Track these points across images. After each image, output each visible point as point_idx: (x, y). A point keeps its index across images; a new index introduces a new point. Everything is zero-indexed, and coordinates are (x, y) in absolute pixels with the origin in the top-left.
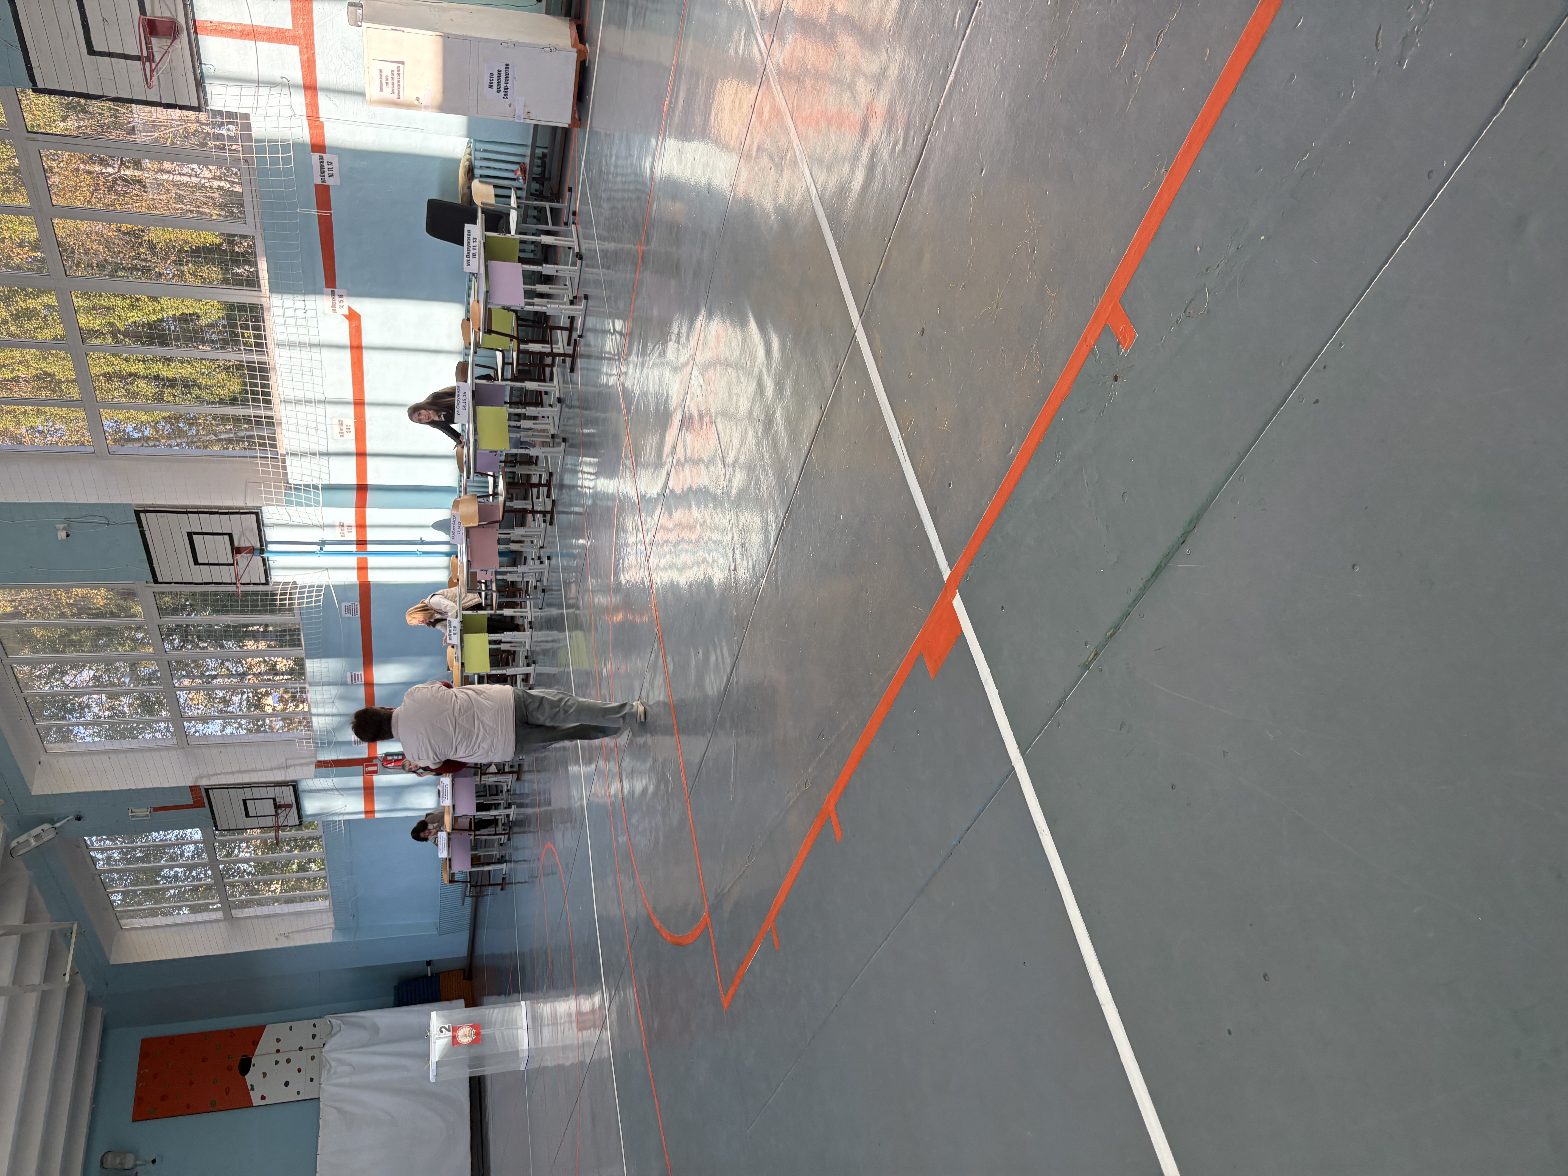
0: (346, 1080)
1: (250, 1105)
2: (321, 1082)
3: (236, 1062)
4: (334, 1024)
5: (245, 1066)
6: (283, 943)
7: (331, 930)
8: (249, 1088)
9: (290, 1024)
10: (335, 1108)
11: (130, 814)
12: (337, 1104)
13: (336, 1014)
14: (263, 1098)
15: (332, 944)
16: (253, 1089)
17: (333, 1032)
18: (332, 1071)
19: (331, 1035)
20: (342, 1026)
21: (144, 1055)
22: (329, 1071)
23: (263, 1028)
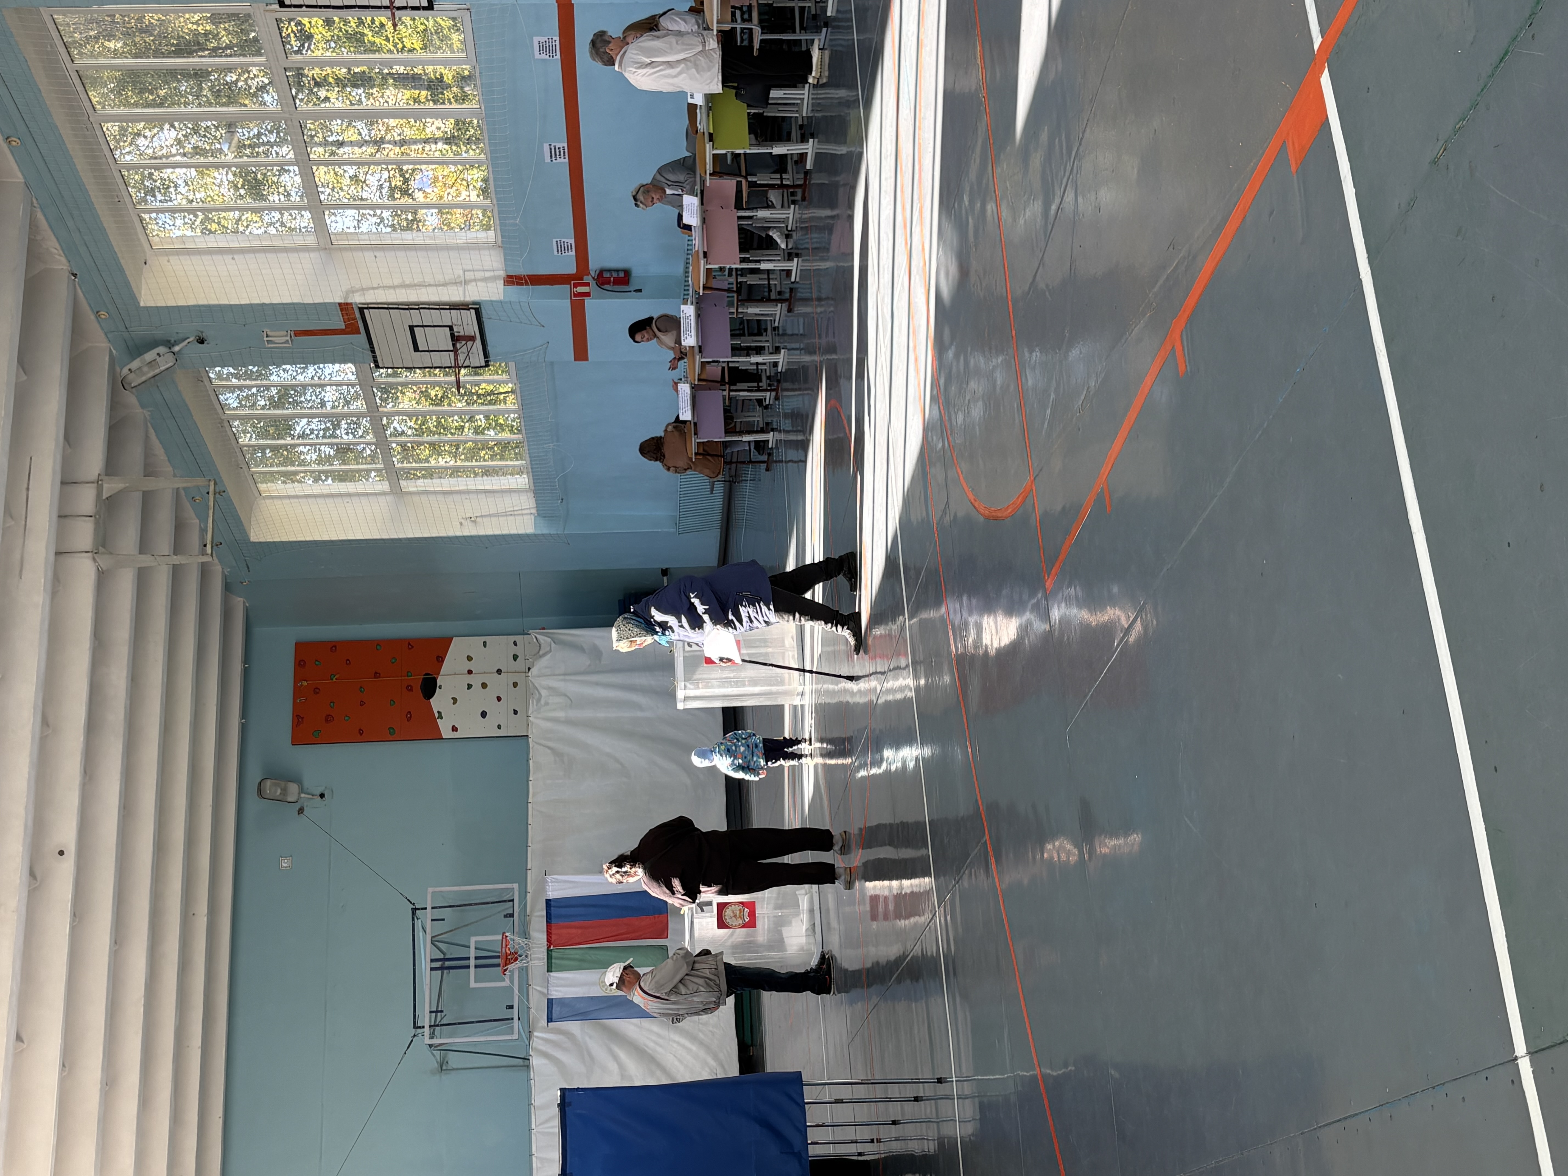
0: (561, 714)
1: (437, 736)
2: (529, 714)
3: (417, 681)
4: (542, 642)
5: (429, 687)
6: (469, 530)
7: (533, 517)
8: (437, 715)
9: (484, 639)
10: (549, 748)
11: (265, 339)
12: (550, 744)
13: (544, 629)
14: (454, 729)
15: (535, 535)
16: (441, 717)
17: (541, 653)
18: (543, 702)
19: (538, 655)
20: (553, 645)
21: (300, 663)
22: (539, 700)
23: (450, 640)
